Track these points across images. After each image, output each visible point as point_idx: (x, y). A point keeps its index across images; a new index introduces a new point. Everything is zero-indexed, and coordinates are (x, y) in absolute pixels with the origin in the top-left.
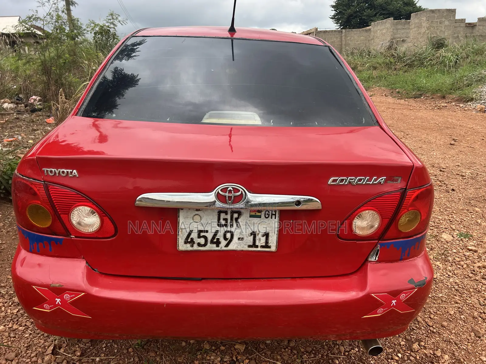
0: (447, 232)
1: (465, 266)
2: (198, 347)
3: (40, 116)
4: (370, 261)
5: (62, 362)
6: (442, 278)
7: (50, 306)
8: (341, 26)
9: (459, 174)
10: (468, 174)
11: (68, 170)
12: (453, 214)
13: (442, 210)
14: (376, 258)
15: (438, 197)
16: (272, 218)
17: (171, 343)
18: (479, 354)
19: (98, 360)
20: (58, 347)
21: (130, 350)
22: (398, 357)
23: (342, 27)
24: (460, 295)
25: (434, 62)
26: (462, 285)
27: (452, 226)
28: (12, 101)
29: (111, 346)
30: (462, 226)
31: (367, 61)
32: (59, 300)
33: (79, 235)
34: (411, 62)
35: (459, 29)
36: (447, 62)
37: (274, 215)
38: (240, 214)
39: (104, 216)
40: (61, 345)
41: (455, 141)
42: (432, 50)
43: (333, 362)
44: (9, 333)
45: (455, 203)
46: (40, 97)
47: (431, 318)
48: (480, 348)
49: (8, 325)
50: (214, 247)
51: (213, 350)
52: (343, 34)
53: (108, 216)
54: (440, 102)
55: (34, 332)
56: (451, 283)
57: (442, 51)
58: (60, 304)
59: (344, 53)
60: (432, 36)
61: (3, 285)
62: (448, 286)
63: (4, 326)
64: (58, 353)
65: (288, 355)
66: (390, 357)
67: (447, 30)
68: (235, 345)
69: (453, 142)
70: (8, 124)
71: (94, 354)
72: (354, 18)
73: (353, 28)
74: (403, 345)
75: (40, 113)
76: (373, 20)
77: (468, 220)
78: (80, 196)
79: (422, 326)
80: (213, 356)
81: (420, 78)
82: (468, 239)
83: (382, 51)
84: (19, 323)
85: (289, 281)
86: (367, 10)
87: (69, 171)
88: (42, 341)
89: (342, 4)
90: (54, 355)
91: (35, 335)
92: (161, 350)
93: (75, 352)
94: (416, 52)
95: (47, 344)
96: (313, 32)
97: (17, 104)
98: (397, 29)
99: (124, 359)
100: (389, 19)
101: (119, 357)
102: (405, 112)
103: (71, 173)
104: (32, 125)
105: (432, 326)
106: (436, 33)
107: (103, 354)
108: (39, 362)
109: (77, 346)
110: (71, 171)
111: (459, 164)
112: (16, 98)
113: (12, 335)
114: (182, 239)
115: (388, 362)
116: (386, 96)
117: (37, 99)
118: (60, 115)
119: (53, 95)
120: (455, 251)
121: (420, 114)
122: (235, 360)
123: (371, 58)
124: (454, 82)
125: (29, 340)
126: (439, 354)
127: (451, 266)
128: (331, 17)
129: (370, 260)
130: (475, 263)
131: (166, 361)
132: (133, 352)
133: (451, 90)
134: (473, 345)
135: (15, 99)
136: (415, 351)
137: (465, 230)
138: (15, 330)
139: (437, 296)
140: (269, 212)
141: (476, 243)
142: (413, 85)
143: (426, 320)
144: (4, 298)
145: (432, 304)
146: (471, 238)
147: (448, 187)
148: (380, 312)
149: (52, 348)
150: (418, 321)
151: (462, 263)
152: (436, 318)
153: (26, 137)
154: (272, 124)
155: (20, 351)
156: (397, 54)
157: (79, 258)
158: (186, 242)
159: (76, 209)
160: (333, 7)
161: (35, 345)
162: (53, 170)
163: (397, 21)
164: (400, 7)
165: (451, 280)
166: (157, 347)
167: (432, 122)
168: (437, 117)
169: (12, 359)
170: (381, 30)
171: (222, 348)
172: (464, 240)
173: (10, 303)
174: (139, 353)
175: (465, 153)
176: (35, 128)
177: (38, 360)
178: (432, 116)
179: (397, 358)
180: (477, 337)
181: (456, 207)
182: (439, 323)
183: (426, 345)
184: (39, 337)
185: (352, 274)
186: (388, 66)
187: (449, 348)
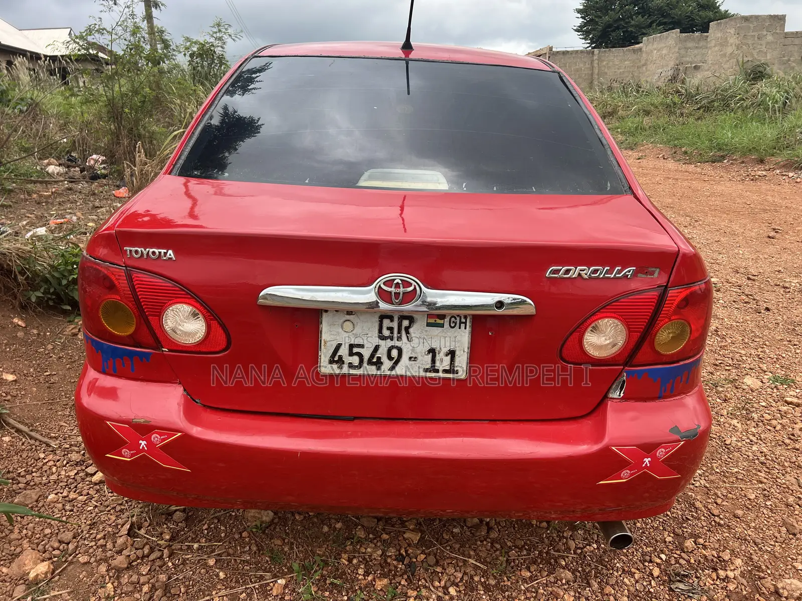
0: (753, 375)
1: (779, 427)
2: (347, 534)
3: (105, 185)
4: (611, 398)
5: (143, 548)
6: (739, 444)
7: (132, 452)
8: (591, 43)
9: (779, 285)
10: (794, 285)
11: (160, 250)
12: (765, 346)
13: (746, 340)
14: (620, 393)
15: (742, 321)
16: (460, 328)
17: (307, 527)
18: (792, 559)
19: (197, 548)
20: (137, 526)
21: (245, 534)
22: (661, 559)
23: (593, 45)
24: (768, 470)
25: (748, 102)
26: (772, 455)
27: (761, 365)
28: (60, 162)
29: (216, 528)
30: (778, 366)
31: (634, 101)
32: (145, 442)
33: (175, 348)
34: (709, 103)
35: (790, 48)
36: (770, 103)
37: (463, 323)
38: (412, 320)
39: (211, 320)
40: (142, 524)
41: (776, 232)
42: (744, 83)
43: (557, 562)
44: (63, 505)
45: (770, 329)
46: (103, 156)
47: (717, 504)
48: (794, 551)
49: (61, 493)
50: (372, 370)
51: (370, 540)
52: (595, 57)
53: (217, 320)
54: (756, 169)
55: (101, 504)
56: (753, 452)
57: (762, 86)
58: (146, 448)
59: (597, 88)
60: (746, 59)
61: (54, 435)
62: (748, 456)
63: (56, 494)
64: (136, 534)
65: (487, 550)
66: (648, 558)
67: (771, 51)
68: (404, 533)
69: (772, 234)
70: (56, 198)
71: (190, 539)
72: (614, 31)
73: (613, 47)
74: (670, 542)
75: (104, 181)
76: (646, 34)
77: (790, 356)
78: (178, 289)
79: (702, 514)
80: (370, 548)
81: (723, 128)
82: (786, 386)
83: (660, 84)
84: (78, 491)
85: (486, 426)
86: (637, 17)
87: (163, 251)
88: (113, 518)
89: (594, 7)
90: (131, 537)
91: (102, 508)
92: (290, 536)
93: (162, 534)
94: (717, 86)
95: (120, 521)
96: (546, 53)
97: (68, 167)
98: (686, 49)
99: (235, 547)
100: (673, 31)
101: (227, 543)
102: (695, 184)
103: (165, 254)
104: (92, 199)
105: (718, 516)
106: (752, 55)
107: (204, 539)
108: (108, 547)
109: (165, 526)
110: (165, 251)
111: (780, 269)
112: (66, 157)
113: (68, 507)
114: (325, 357)
115: (644, 565)
116: (664, 159)
117: (100, 160)
118: (137, 182)
119: (124, 153)
120: (764, 404)
121: (719, 188)
122: (404, 553)
123: (641, 96)
124: (779, 136)
125: (93, 515)
126: (727, 558)
127: (756, 426)
128: (575, 28)
129: (611, 396)
130: (795, 424)
131: (298, 552)
132: (249, 537)
133: (775, 148)
134: (783, 546)
135: (64, 159)
136: (688, 552)
137: (783, 373)
138: (72, 501)
139: (730, 471)
140: (456, 319)
141: (799, 392)
142: (711, 140)
143: (709, 507)
144: (55, 453)
145: (721, 483)
146: (793, 384)
147: (759, 304)
148: (626, 475)
149: (129, 526)
150: (697, 508)
151: (774, 422)
152: (724, 503)
153: (83, 217)
154: (465, 189)
155: (80, 531)
156: (686, 90)
157: (173, 383)
158: (331, 362)
159: (171, 308)
160: (579, 11)
161: (102, 523)
162: (139, 249)
163: (686, 34)
164: (692, 12)
165: (755, 448)
166: (286, 532)
167: (739, 201)
168: (748, 193)
169: (68, 541)
170: (659, 50)
171: (385, 536)
172: (780, 387)
173: (65, 462)
174: (257, 540)
175: (791, 251)
176: (97, 204)
177: (108, 544)
178: (740, 191)
179: (658, 561)
180: (790, 534)
181: (770, 337)
182: (729, 511)
183: (707, 544)
184: (109, 511)
185: (582, 417)
186: (670, 109)
187: (743, 549)
